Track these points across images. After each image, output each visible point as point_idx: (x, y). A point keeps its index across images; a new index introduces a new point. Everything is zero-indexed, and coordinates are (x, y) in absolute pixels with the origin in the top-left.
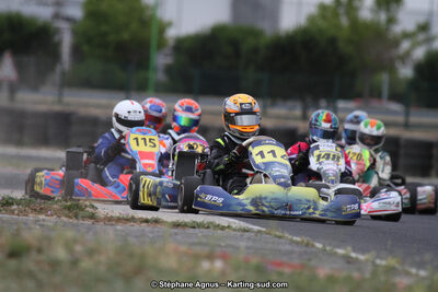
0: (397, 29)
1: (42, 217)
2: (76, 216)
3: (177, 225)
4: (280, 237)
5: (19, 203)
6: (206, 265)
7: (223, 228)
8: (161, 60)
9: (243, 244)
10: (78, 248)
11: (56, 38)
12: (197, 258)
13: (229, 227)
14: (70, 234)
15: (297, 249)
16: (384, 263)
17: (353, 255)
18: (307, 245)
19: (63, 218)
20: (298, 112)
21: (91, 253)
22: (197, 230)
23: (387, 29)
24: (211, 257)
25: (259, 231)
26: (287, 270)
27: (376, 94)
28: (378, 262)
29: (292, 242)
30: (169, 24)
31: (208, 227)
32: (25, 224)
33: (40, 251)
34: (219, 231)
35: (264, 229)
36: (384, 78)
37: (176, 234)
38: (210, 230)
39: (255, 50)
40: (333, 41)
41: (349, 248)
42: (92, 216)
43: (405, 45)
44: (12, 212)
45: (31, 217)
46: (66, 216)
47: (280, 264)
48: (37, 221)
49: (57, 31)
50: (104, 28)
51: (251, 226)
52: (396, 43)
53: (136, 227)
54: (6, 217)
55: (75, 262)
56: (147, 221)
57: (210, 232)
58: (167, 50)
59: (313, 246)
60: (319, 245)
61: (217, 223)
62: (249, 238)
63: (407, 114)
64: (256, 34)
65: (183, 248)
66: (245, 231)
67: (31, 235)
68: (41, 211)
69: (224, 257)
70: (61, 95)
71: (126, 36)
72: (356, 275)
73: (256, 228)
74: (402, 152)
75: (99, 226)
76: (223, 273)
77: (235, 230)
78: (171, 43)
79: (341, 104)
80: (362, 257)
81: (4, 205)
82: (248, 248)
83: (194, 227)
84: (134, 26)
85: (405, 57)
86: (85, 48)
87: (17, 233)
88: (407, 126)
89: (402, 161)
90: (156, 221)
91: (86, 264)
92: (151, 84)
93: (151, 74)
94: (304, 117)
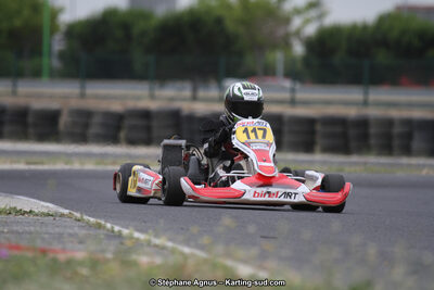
20: (187, 93)
23: (278, 8)
27: (270, 72)
30: (61, 10)
36: (278, 58)
43: (297, 22)
58: (60, 36)
63: (293, 91)
64: (145, 16)
71: (18, 23)
74: (286, 129)
78: (63, 28)
84: (26, 12)
88: (293, 102)
89: (286, 138)
92: (46, 70)
93: (45, 61)
94: (194, 98)
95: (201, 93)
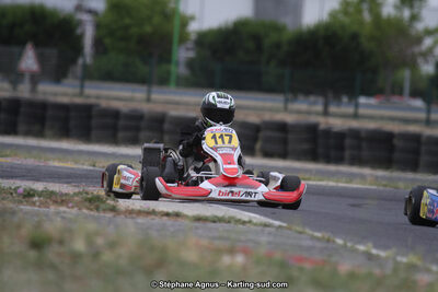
0: (420, 26)
1: (63, 209)
2: (97, 209)
3: (198, 219)
4: (300, 233)
5: (40, 194)
6: (226, 260)
7: (244, 223)
8: (183, 54)
9: (264, 239)
10: (100, 241)
11: (79, 31)
12: (219, 252)
13: (250, 222)
14: (92, 226)
15: (318, 245)
16: (404, 260)
17: (374, 251)
18: (328, 241)
19: (85, 211)
20: (319, 108)
21: (112, 245)
22: (218, 225)
23: (410, 26)
24: (232, 251)
25: (280, 227)
26: (307, 266)
27: (397, 90)
28: (399, 259)
29: (313, 238)
30: (192, 18)
31: (229, 222)
32: (47, 215)
33: (61, 242)
34: (241, 226)
35: (284, 225)
36: (406, 74)
37: (197, 228)
38: (232, 225)
39: (278, 46)
40: (355, 37)
41: (370, 245)
42: (113, 209)
44: (34, 204)
45: (53, 208)
46: (88, 209)
47: (301, 260)
48: (58, 213)
49: (80, 23)
50: (127, 21)
51: (271, 221)
52: (419, 40)
53: (157, 220)
54: (28, 208)
55: (96, 255)
56: (167, 214)
57: (231, 226)
58: (190, 45)
59: (334, 242)
60: (340, 241)
61: (239, 217)
62: (270, 233)
63: (429, 111)
64: (278, 29)
65: (205, 242)
66: (266, 225)
67: (53, 227)
68: (63, 202)
69: (246, 252)
70: (82, 87)
71: (148, 29)
72: (377, 271)
73: (277, 223)
74: (423, 148)
75: (120, 219)
76: (244, 268)
77: (255, 225)
78: (193, 37)
79: (362, 100)
80: (383, 254)
81: (25, 196)
82: (270, 243)
83: (214, 222)
84: (157, 20)
85: (427, 54)
86: (107, 41)
87: (38, 225)
88: (428, 122)
89: (423, 158)
90: (177, 215)
91: (107, 257)
92: (173, 78)
93: (173, 68)
94: (326, 113)
95: (333, 109)
